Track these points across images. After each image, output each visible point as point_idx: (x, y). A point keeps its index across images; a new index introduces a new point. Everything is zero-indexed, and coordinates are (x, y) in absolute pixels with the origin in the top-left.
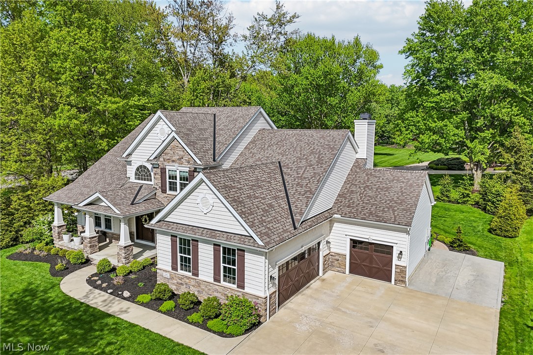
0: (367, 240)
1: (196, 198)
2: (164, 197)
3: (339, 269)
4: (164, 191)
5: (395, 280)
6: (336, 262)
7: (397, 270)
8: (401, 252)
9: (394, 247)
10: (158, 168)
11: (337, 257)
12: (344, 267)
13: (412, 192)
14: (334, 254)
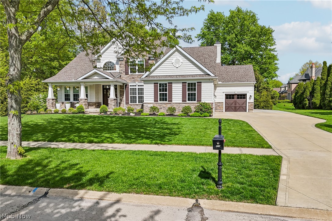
0: (234, 93)
1: (171, 60)
2: (127, 77)
3: (220, 110)
4: (127, 73)
5: (248, 110)
6: (218, 107)
7: (249, 105)
8: (251, 96)
9: (247, 94)
10: (123, 61)
11: (219, 105)
12: (222, 109)
13: (249, 72)
14: (217, 103)
